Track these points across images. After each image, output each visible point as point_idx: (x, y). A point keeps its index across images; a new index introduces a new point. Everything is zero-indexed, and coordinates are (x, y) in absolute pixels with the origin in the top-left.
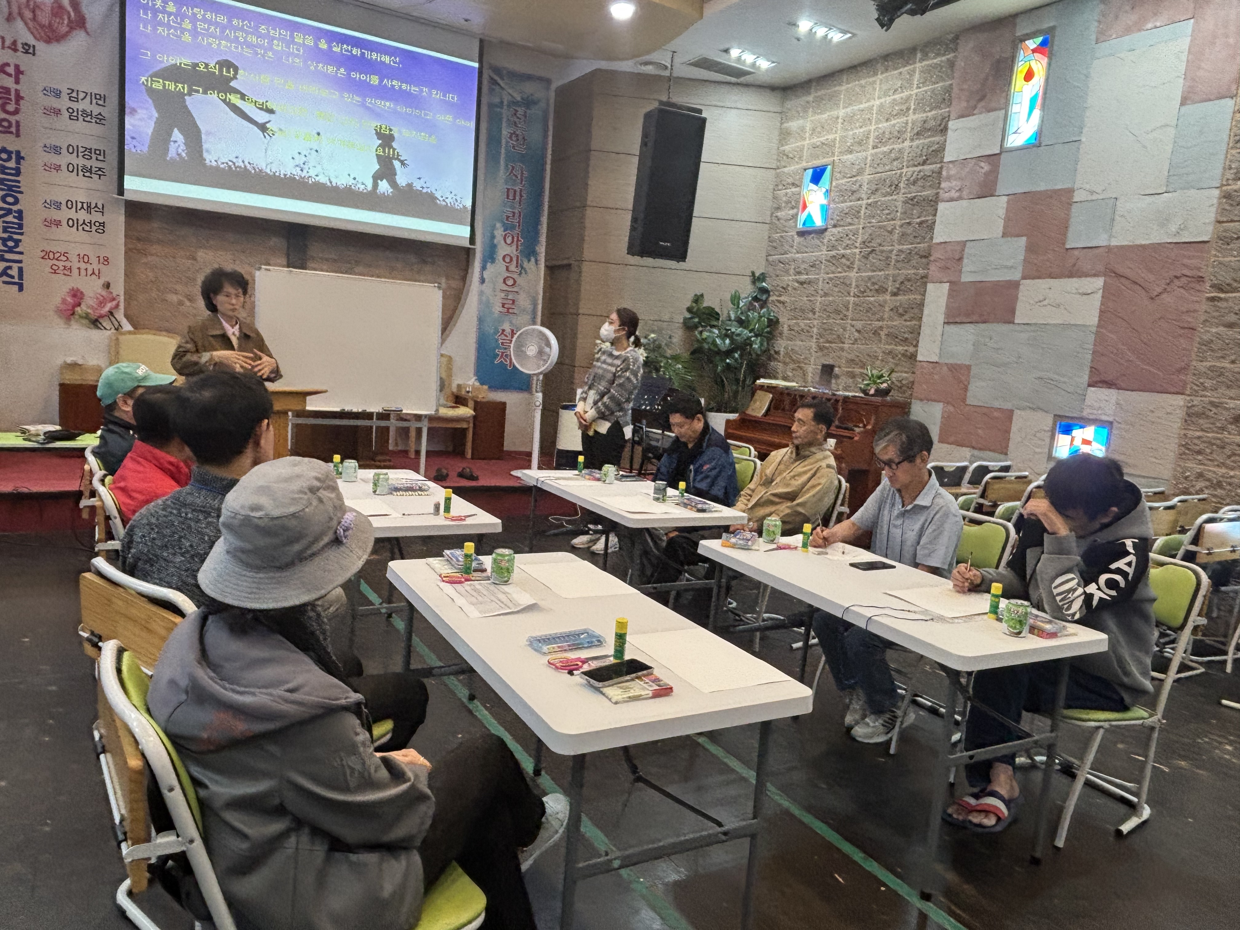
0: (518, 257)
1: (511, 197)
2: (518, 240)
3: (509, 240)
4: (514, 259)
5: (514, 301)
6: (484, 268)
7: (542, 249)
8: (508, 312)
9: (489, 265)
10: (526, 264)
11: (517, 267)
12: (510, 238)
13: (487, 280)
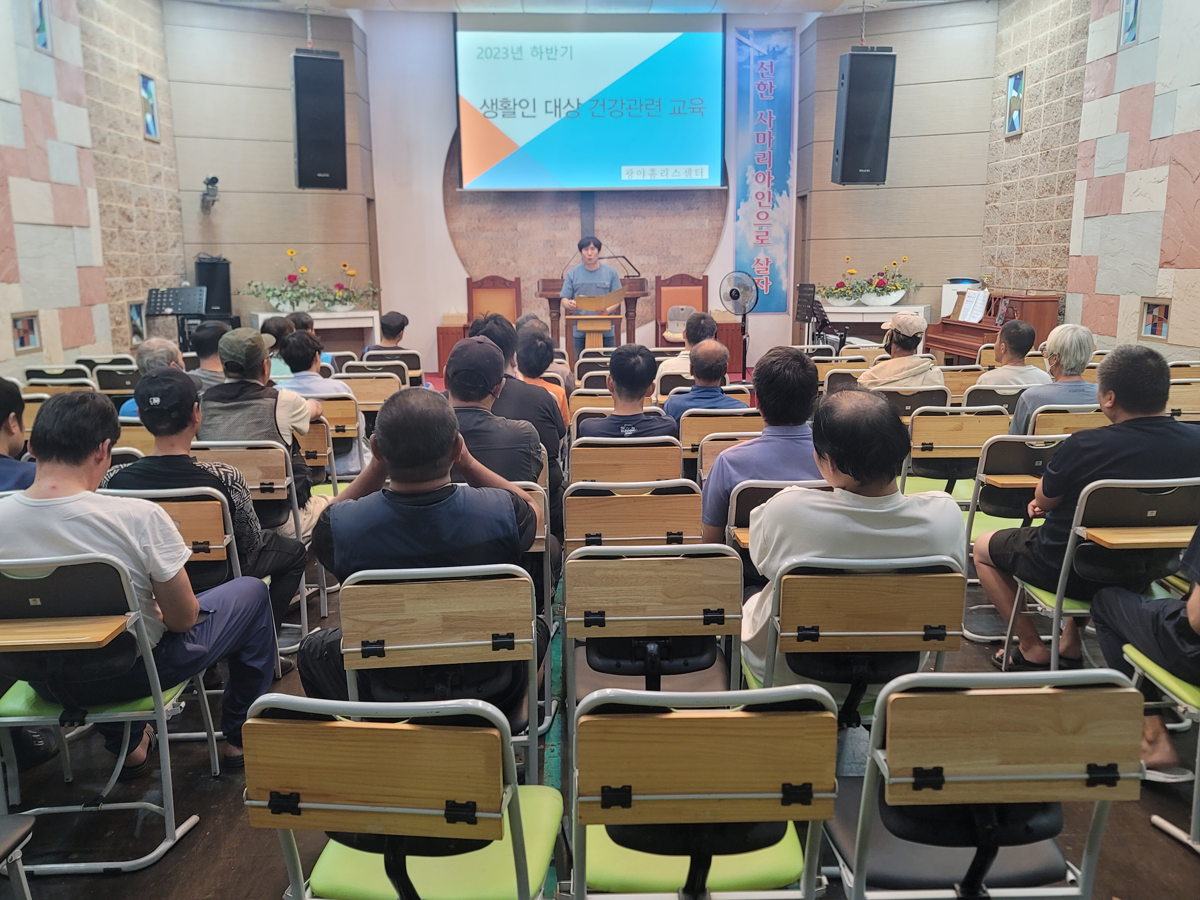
0: (769, 192)
1: (761, 140)
2: (769, 178)
3: (760, 179)
4: (767, 196)
5: (767, 233)
6: (738, 207)
7: (793, 182)
8: (762, 242)
9: (742, 203)
10: (778, 198)
11: (769, 201)
12: (762, 176)
13: (740, 218)
